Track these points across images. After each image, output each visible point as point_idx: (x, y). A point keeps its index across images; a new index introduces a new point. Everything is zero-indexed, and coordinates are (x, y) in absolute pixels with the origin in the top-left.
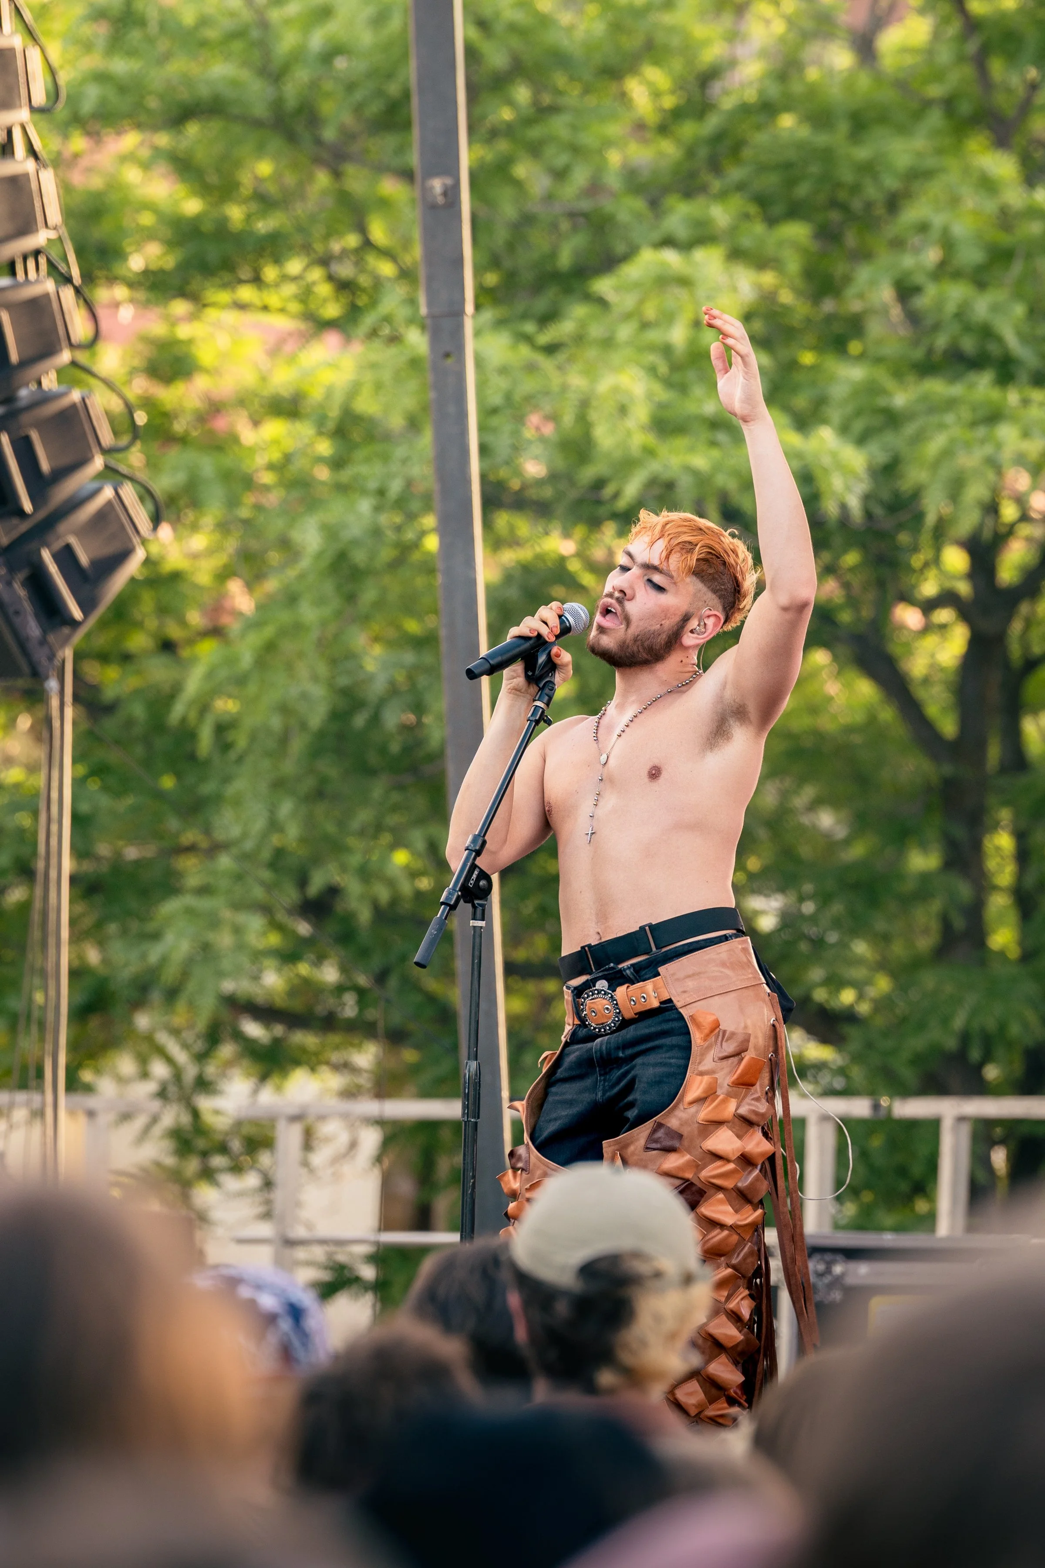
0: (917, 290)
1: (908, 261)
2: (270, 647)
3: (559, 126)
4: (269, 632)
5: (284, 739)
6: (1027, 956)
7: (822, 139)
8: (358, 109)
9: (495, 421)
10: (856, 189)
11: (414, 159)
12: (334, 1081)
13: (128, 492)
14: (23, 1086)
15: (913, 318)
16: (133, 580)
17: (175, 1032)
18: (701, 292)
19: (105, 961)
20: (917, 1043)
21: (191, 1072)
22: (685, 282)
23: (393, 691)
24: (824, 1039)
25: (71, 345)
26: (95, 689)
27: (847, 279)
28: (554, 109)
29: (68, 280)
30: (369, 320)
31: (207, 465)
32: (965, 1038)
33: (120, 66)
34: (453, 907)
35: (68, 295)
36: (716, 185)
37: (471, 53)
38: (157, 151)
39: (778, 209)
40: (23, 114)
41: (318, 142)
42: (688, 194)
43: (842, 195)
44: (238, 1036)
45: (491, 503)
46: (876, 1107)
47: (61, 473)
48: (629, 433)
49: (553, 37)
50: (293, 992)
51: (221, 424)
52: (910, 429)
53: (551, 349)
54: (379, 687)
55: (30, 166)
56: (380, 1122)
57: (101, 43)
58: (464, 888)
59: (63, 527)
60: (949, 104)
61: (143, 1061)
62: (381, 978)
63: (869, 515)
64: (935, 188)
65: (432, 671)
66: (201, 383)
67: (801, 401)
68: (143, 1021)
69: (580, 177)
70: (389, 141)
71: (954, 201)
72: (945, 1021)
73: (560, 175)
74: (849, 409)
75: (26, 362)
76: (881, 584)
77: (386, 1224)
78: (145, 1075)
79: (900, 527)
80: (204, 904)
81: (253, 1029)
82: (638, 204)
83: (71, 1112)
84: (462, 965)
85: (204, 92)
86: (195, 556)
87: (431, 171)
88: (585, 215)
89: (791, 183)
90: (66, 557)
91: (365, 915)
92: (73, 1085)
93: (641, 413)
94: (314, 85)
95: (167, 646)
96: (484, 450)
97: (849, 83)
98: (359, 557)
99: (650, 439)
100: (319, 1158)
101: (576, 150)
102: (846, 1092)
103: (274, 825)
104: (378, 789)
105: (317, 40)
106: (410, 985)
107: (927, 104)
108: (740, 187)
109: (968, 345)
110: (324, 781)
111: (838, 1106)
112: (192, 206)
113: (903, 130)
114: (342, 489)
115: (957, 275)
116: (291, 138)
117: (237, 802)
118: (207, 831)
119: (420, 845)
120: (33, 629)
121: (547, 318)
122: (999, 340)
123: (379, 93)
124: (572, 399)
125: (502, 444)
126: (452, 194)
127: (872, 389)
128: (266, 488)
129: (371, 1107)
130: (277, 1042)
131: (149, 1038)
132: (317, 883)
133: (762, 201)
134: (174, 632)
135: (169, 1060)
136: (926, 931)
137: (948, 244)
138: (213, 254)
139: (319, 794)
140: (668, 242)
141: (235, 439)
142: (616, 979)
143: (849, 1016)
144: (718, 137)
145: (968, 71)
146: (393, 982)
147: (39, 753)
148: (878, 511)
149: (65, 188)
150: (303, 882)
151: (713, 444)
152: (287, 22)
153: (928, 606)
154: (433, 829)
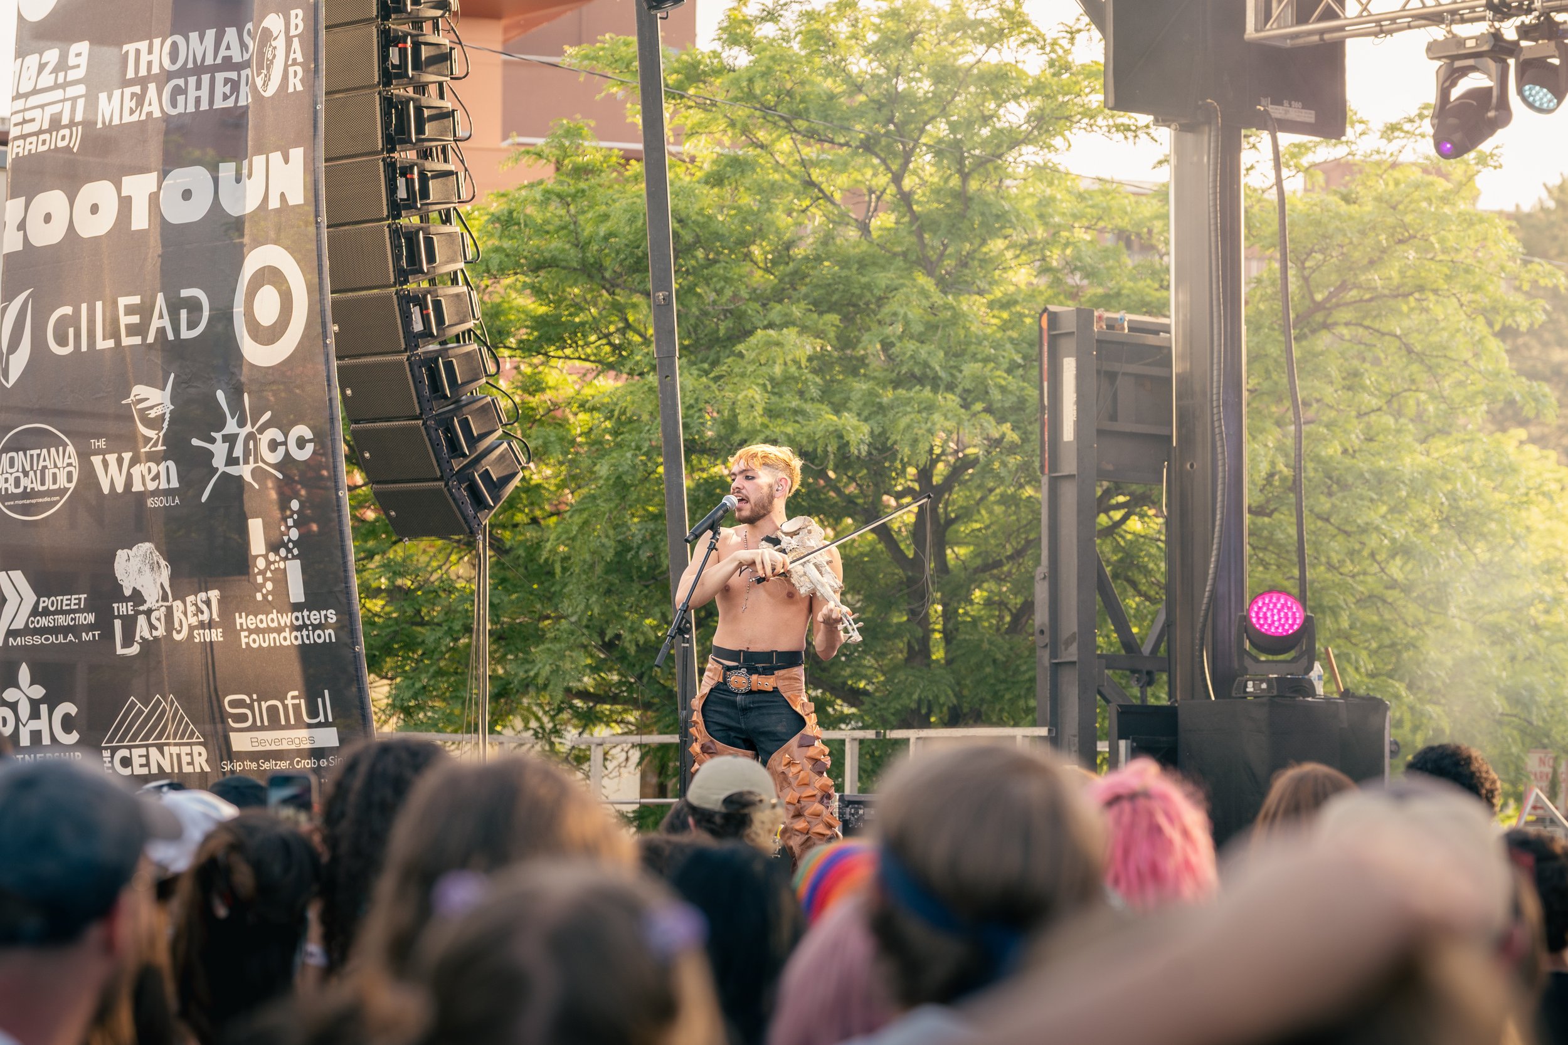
0: (892, 345)
1: (889, 330)
2: (586, 523)
3: (719, 269)
4: (585, 515)
5: (592, 566)
6: (949, 662)
7: (844, 273)
8: (621, 263)
9: (691, 412)
10: (861, 297)
11: (650, 286)
12: (618, 729)
13: (515, 445)
14: (468, 732)
15: (890, 358)
16: (517, 487)
17: (540, 705)
18: (787, 348)
19: (506, 671)
20: (896, 705)
21: (549, 726)
22: (778, 344)
23: (644, 541)
24: (852, 705)
25: (487, 376)
26: (500, 540)
27: (859, 341)
28: (715, 262)
29: (485, 344)
30: (629, 364)
31: (552, 433)
32: (920, 702)
33: (507, 244)
34: (673, 638)
35: (484, 350)
36: (795, 295)
37: (676, 235)
38: (525, 285)
39: (824, 307)
40: (462, 265)
41: (603, 278)
42: (780, 301)
43: (854, 299)
44: (572, 706)
45: (689, 451)
46: (878, 734)
47: (483, 436)
48: (755, 418)
49: (713, 227)
50: (598, 685)
51: (558, 413)
52: (891, 415)
53: (717, 379)
54: (638, 539)
55: (465, 289)
56: (641, 746)
57: (498, 233)
58: (679, 628)
59: (483, 462)
60: (905, 254)
61: (526, 721)
62: (640, 677)
63: (870, 453)
64: (900, 296)
65: (663, 532)
66: (549, 395)
67: (837, 399)
68: (525, 701)
69: (729, 293)
70: (637, 277)
71: (908, 303)
72: (910, 695)
73: (719, 292)
74: (860, 403)
75: (464, 384)
76: (876, 485)
77: (643, 796)
78: (527, 728)
79: (886, 459)
80: (557, 646)
81: (578, 703)
82: (757, 306)
83: (491, 743)
84: (677, 670)
85: (547, 255)
86: (547, 478)
87: (657, 290)
88: (731, 312)
89: (830, 294)
90: (486, 475)
91: (632, 650)
92: (492, 731)
93: (759, 409)
94: (601, 250)
95: (534, 521)
96: (686, 426)
97: (857, 245)
98: (628, 479)
99: (766, 420)
100: (610, 765)
101: (727, 280)
102: (864, 727)
103: (588, 607)
104: (636, 587)
105: (603, 230)
106: (653, 680)
107: (895, 255)
108: (806, 297)
109: (917, 371)
110: (612, 584)
111: (860, 734)
112: (542, 310)
113: (883, 268)
114: (619, 446)
115: (912, 337)
116: (590, 277)
117: (570, 596)
118: (556, 610)
119: (659, 615)
120: (470, 511)
121: (715, 363)
122: (932, 369)
123: (632, 253)
124: (729, 403)
125: (695, 423)
126: (668, 299)
127: (871, 393)
128: (580, 445)
129: (636, 739)
130: (590, 709)
131: (529, 709)
132: (609, 635)
133: (816, 303)
134: (538, 513)
135: (538, 719)
136: (901, 652)
137: (907, 323)
138: (552, 333)
139: (608, 592)
140: (770, 326)
141: (567, 421)
142: (752, 671)
143: (865, 692)
144: (795, 272)
145: (914, 239)
146: (645, 680)
147: (474, 573)
148: (874, 452)
149: (482, 302)
150: (602, 634)
151: (796, 422)
152: (587, 221)
153: (899, 496)
154: (664, 608)
